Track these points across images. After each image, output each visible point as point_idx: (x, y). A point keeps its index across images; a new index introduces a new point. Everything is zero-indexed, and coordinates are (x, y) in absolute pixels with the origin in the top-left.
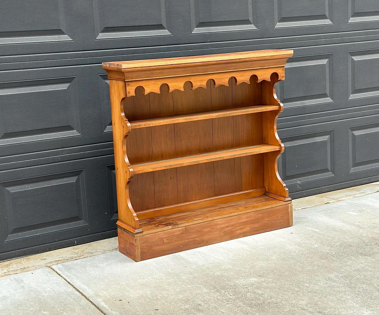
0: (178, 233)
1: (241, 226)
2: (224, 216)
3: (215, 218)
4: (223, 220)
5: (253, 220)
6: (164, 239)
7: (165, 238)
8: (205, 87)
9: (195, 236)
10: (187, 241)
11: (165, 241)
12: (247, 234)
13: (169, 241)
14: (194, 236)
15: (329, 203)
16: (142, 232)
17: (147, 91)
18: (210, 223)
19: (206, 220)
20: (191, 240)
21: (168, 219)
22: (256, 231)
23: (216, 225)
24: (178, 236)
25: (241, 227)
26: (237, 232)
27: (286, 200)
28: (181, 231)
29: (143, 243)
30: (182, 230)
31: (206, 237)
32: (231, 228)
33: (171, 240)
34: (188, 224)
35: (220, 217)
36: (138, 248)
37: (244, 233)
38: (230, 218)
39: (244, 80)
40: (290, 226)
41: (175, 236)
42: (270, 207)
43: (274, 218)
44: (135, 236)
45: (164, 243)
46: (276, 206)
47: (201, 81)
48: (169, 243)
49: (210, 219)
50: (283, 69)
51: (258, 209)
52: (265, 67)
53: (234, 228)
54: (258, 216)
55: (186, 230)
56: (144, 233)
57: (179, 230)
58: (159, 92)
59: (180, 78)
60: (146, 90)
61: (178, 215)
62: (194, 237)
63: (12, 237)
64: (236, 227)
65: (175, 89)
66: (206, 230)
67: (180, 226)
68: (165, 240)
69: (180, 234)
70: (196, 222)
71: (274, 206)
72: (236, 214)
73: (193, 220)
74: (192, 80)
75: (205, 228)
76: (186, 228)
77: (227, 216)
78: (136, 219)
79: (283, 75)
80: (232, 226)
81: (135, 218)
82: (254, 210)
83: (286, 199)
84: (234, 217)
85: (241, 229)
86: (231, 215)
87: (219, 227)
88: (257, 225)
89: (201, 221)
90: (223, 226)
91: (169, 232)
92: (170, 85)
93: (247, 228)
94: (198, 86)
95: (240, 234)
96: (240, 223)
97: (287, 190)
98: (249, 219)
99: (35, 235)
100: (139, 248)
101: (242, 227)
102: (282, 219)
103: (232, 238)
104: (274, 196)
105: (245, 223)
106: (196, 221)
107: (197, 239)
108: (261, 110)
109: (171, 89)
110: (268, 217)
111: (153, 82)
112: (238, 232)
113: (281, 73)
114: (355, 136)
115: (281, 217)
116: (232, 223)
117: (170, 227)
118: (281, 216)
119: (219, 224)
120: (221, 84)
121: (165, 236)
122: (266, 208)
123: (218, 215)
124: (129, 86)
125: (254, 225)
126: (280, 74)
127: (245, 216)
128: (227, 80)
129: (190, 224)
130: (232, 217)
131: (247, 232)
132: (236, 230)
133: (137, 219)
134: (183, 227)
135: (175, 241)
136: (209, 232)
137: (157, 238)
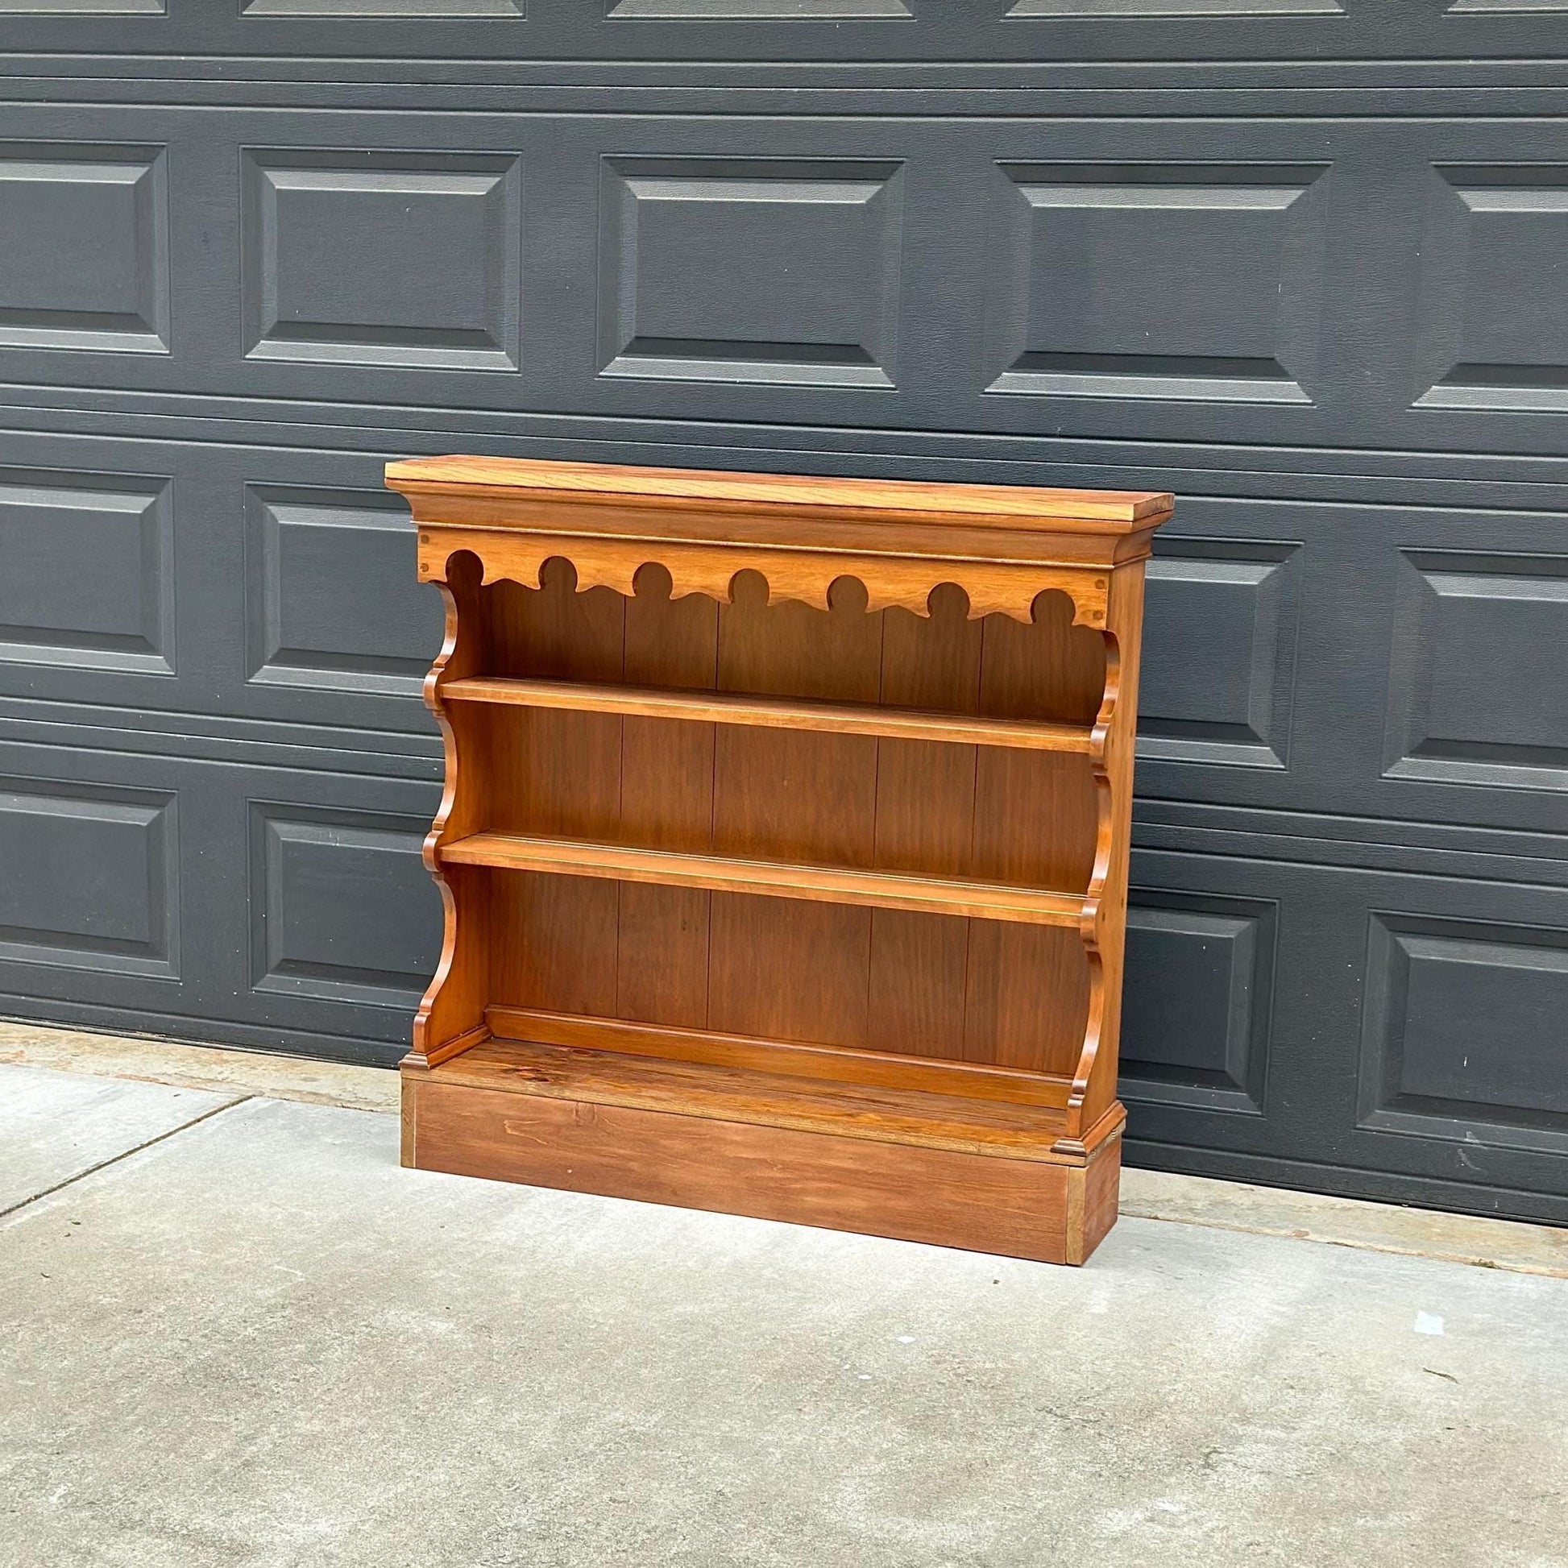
0: (559, 1118)
1: (826, 1180)
2: (753, 1118)
3: (713, 1113)
4: (746, 1130)
5: (884, 1176)
6: (506, 1122)
7: (510, 1118)
8: (725, 599)
9: (628, 1152)
10: (594, 1158)
11: (508, 1131)
13: (520, 1134)
14: (622, 1151)
16: (427, 1069)
17: (491, 575)
18: (692, 1125)
20: (612, 1161)
22: (894, 1225)
23: (718, 1140)
24: (558, 1127)
25: (827, 1185)
26: (805, 1198)
27: (1056, 1146)
28: (575, 1117)
29: (430, 1109)
30: (577, 1111)
31: (672, 1174)
32: (780, 1175)
33: (530, 1132)
34: (603, 1100)
35: (736, 1115)
36: (409, 1119)
37: (837, 1213)
38: (782, 1134)
39: (903, 597)
40: (1067, 1264)
41: (545, 1124)
42: (972, 1149)
43: (985, 1200)
45: (502, 1137)
46: (1000, 1152)
47: (709, 570)
48: (522, 1142)
49: (692, 1109)
50: (1102, 582)
51: (913, 1140)
52: (999, 560)
53: (796, 1181)
54: (910, 1168)
55: (592, 1121)
56: (434, 1074)
57: (564, 1110)
58: (535, 584)
59: (624, 548)
60: (487, 569)
62: (619, 1156)
63: (273, 984)
64: (806, 1179)
65: (598, 583)
66: (678, 1145)
67: (567, 1094)
68: (510, 1128)
69: (568, 1126)
70: (635, 1103)
71: (989, 1151)
72: (805, 1124)
74: (671, 561)
75: (669, 1135)
76: (592, 1111)
77: (765, 1120)
78: (417, 1018)
79: (1099, 608)
80: (786, 1167)
82: (893, 1137)
83: (1060, 1141)
84: (797, 1137)
85: (829, 1193)
86: (781, 1122)
87: (730, 1152)
88: (902, 1204)
90: (745, 1156)
91: (527, 1101)
92: (578, 564)
93: (856, 1202)
94: (694, 587)
95: (824, 1212)
96: (829, 1169)
97: (1075, 1107)
98: (864, 1168)
99: (341, 999)
100: (414, 1121)
101: (833, 1186)
102: (1026, 1218)
103: (781, 1215)
105: (845, 1176)
106: (640, 1097)
107: (634, 1165)
108: (1000, 740)
109: (584, 582)
110: (957, 1186)
111: (514, 542)
112: (812, 1201)
113: (1089, 598)
115: (1019, 1208)
116: (789, 1158)
118: (1022, 1203)
119: (732, 1142)
120: (792, 597)
121: (512, 1113)
122: (954, 1146)
124: (426, 545)
125: (887, 1199)
126: (1082, 602)
127: (851, 1149)
128: (822, 585)
129: (611, 1100)
130: (788, 1134)
131: (851, 1216)
132: (804, 1191)
133: (424, 1019)
134: (580, 1104)
135: (545, 1143)
136: (684, 1156)
137: (481, 1108)
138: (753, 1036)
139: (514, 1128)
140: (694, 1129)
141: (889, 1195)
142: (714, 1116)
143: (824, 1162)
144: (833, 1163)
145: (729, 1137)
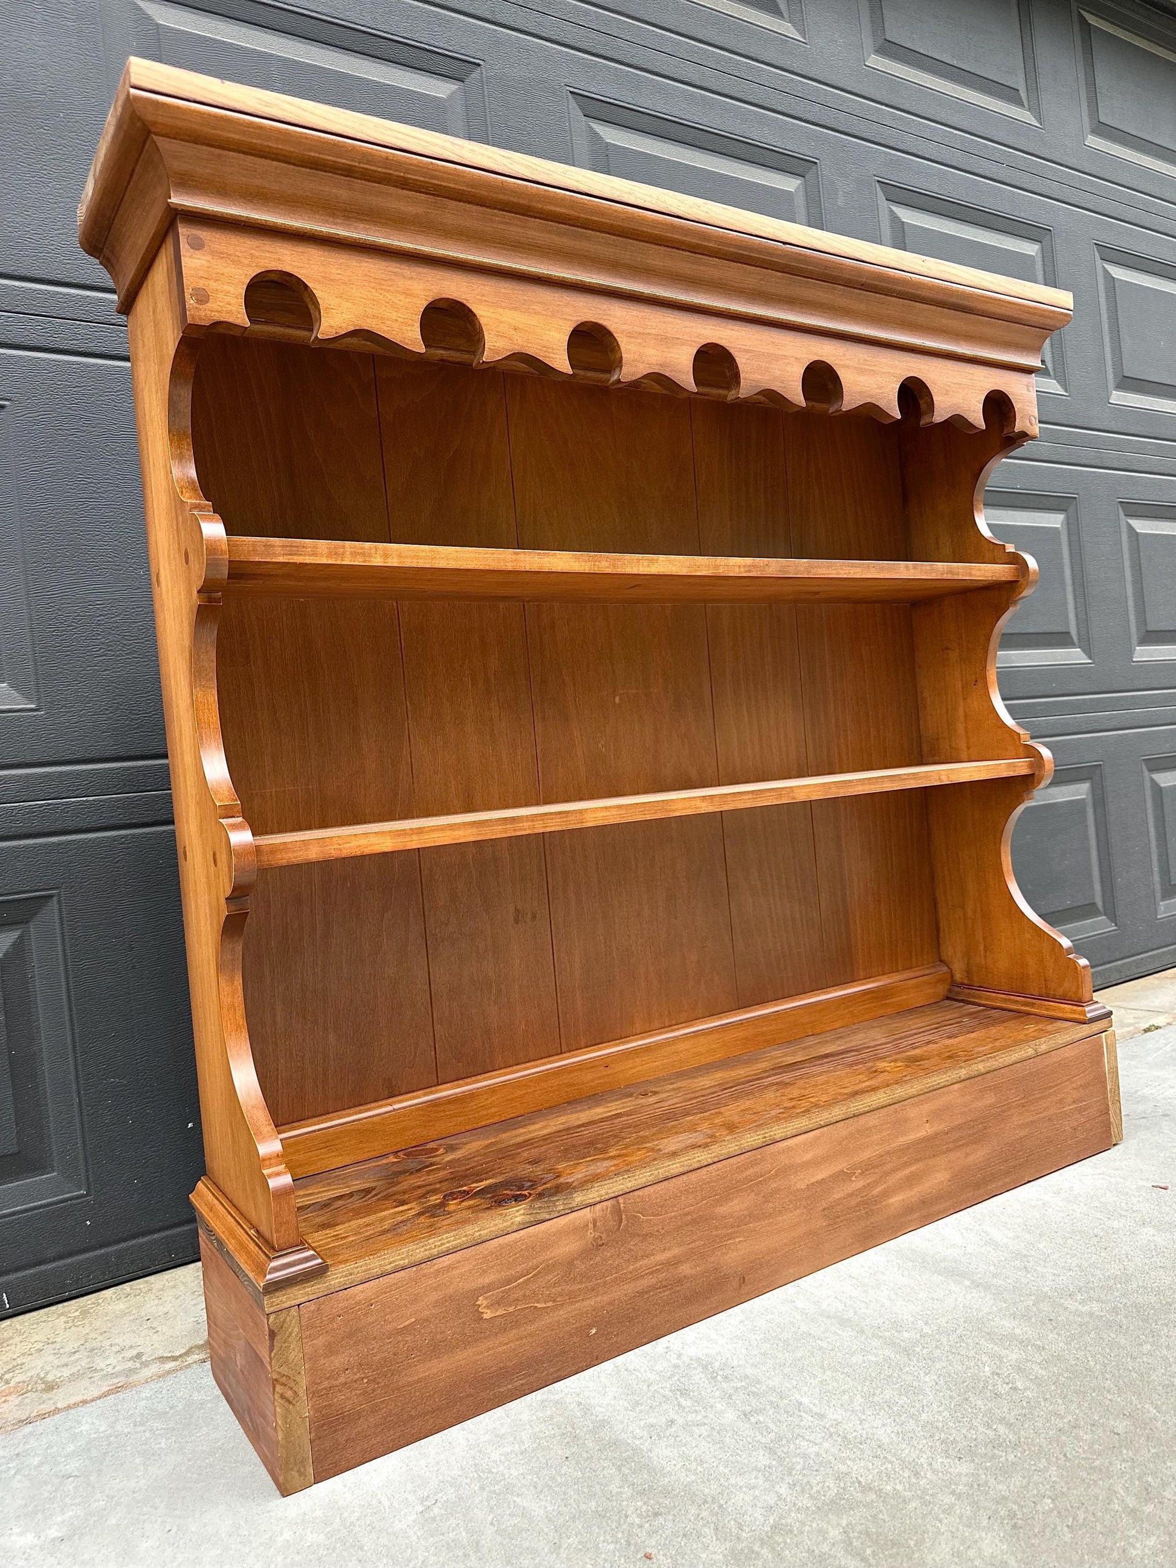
0: (567, 1248)
1: (906, 1165)
2: (825, 1116)
3: (777, 1131)
4: (817, 1138)
5: (959, 1127)
6: (481, 1301)
7: (485, 1290)
8: (689, 384)
9: (676, 1251)
10: (630, 1288)
11: (488, 1315)
12: (935, 1208)
13: (511, 1309)
14: (668, 1254)
15: (1157, 1028)
16: (320, 1272)
18: (754, 1163)
19: (732, 1147)
20: (650, 1281)
21: (507, 1153)
22: (977, 1186)
23: (784, 1171)
24: (570, 1263)
25: (907, 1171)
26: (891, 1201)
27: (1089, 1015)
28: (591, 1234)
29: (331, 1350)
30: (595, 1225)
31: (736, 1253)
32: (860, 1184)
33: (525, 1297)
34: (630, 1184)
35: (802, 1123)
36: (289, 1394)
37: (924, 1202)
38: (853, 1125)
39: (876, 391)
40: (1114, 1145)
41: (549, 1268)
42: (1030, 1052)
43: (1047, 1108)
44: (271, 1303)
45: (478, 1331)
47: (666, 340)
48: (512, 1322)
49: (752, 1139)
51: (981, 1067)
53: (876, 1183)
54: (979, 1104)
55: (622, 1225)
56: (336, 1277)
57: (573, 1230)
58: (413, 341)
60: (327, 309)
61: (562, 1119)
64: (887, 1174)
65: (517, 349)
66: (736, 1206)
67: (578, 1198)
68: (488, 1307)
69: (585, 1254)
70: (675, 1166)
71: (1043, 1048)
72: (880, 1098)
73: (652, 1150)
74: (615, 321)
75: (726, 1196)
76: (617, 1212)
77: (837, 1112)
78: (273, 1183)
80: (867, 1167)
81: (265, 1172)
82: (963, 1073)
83: (1087, 1009)
84: (872, 1120)
85: (911, 1180)
86: (852, 1108)
87: (800, 1182)
88: (978, 1155)
89: (702, 1157)
90: (819, 1177)
91: (513, 1244)
92: (484, 313)
93: (939, 1178)
94: (649, 364)
96: (904, 1149)
97: (1084, 967)
98: (941, 1127)
100: (302, 1392)
101: (913, 1168)
102: (1079, 1110)
103: (868, 1240)
104: (1005, 1000)
105: (927, 1147)
106: (674, 1154)
107: (686, 1269)
109: (495, 345)
110: (1024, 1106)
111: (372, 266)
112: (896, 1200)
113: (1023, 401)
114: (1161, 788)
115: (1074, 1102)
116: (866, 1155)
117: (517, 1213)
118: (1076, 1095)
119: (806, 1165)
120: (766, 387)
121: (487, 1280)
122: (1015, 1056)
123: (788, 1113)
124: (197, 253)
125: (967, 1155)
126: (1020, 406)
127: (926, 1108)
128: (798, 372)
129: (643, 1176)
130: (862, 1120)
131: (938, 1198)
132: (887, 1194)
133: (287, 1179)
134: (598, 1207)
135: (550, 1304)
136: (752, 1217)
137: (433, 1297)
138: (621, 1038)
139: (498, 1303)
140: (757, 1169)
141: (968, 1150)
142: (777, 1137)
143: (902, 1140)
144: (912, 1137)
145: (798, 1160)
